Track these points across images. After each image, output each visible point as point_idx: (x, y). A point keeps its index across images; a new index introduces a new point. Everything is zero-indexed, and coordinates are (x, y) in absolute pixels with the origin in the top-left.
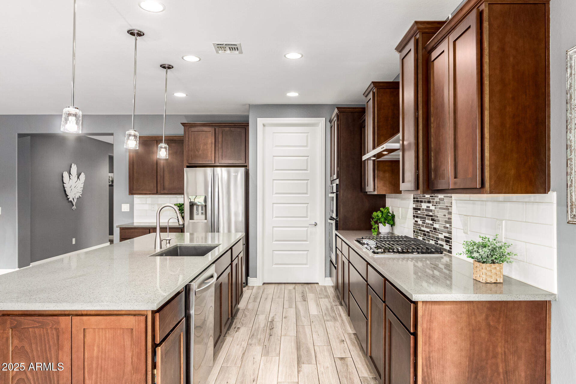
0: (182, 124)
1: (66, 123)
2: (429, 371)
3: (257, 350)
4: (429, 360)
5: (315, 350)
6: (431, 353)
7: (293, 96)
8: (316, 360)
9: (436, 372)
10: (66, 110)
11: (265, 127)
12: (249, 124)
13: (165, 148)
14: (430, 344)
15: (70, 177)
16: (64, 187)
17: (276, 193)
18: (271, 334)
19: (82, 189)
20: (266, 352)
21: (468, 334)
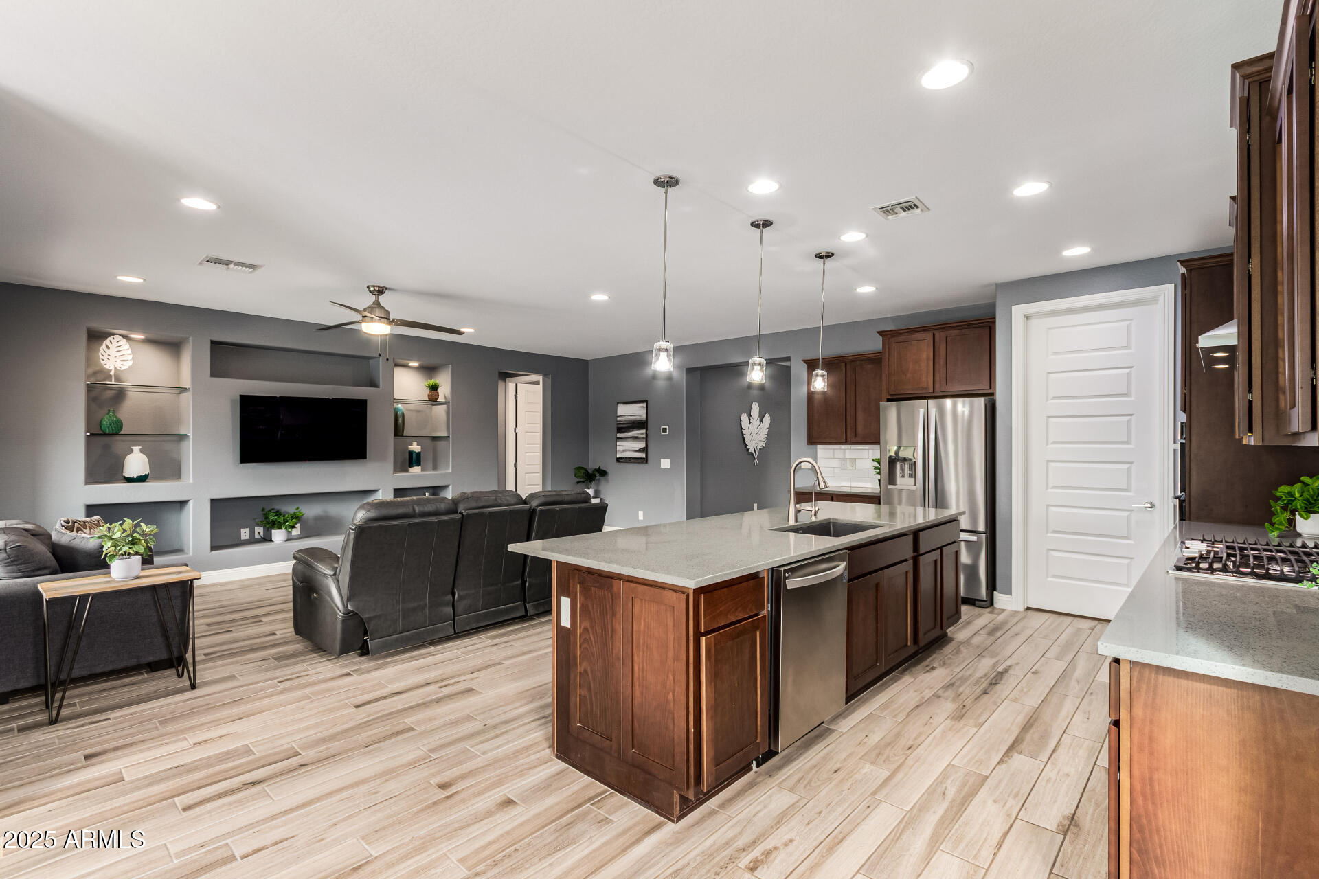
0: (878, 332)
1: (658, 359)
2: (1150, 807)
3: (948, 706)
4: (1151, 785)
5: (1060, 740)
6: (1156, 773)
7: (1077, 253)
8: (1051, 755)
9: (1169, 814)
10: (656, 345)
11: (1029, 321)
12: (995, 318)
13: (823, 376)
14: (1152, 754)
15: (750, 420)
16: (743, 435)
17: (1055, 443)
18: (987, 692)
19: (766, 436)
20: (960, 715)
21: (1263, 760)
